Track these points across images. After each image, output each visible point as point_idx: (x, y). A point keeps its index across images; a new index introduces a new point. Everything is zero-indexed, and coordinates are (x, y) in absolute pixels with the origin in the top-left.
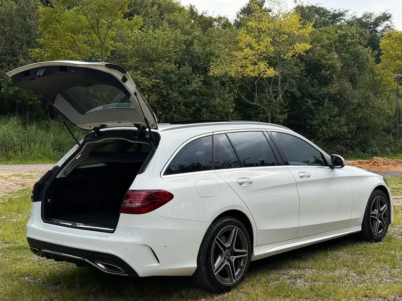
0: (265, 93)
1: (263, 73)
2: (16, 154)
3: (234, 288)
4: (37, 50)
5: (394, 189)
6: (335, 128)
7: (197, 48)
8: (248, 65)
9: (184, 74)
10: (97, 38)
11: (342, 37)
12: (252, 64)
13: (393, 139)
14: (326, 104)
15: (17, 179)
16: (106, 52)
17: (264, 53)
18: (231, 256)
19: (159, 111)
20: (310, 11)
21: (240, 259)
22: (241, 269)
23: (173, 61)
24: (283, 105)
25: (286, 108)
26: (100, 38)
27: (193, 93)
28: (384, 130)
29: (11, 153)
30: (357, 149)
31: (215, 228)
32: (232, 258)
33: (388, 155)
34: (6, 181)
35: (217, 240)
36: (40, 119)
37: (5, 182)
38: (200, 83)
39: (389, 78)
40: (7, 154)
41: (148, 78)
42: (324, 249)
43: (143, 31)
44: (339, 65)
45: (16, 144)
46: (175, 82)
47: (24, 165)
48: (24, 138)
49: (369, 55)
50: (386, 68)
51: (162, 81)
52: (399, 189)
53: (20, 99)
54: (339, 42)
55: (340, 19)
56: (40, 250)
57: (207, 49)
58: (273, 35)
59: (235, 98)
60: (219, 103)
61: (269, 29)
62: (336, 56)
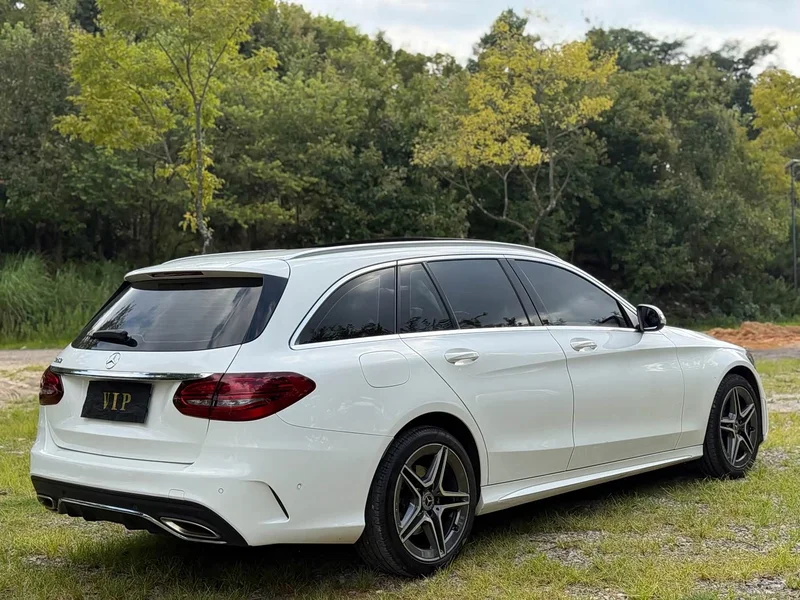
0: (527, 200)
1: (519, 158)
2: (35, 328)
3: (442, 568)
4: (68, 119)
5: (781, 381)
6: (668, 269)
7: (392, 114)
8: (488, 142)
9: (367, 166)
10: (188, 93)
11: (680, 87)
12: (496, 140)
13: (787, 286)
14: (650, 220)
15: (34, 376)
16: (206, 121)
17: (519, 117)
18: (436, 503)
19: (319, 239)
20: (616, 38)
21: (455, 510)
22: (456, 530)
23: (344, 140)
24: (565, 224)
25: (571, 229)
26: (192, 93)
27: (386, 203)
28: (766, 270)
29: (25, 328)
30: (716, 310)
31: (402, 448)
32: (438, 509)
33: (776, 319)
34: (11, 380)
35: (406, 471)
36: (83, 259)
37: (11, 382)
38: (399, 183)
39: (776, 168)
40: (17, 329)
41: (296, 174)
42: (626, 493)
43: (285, 82)
44: (674, 143)
45: (35, 309)
46: (350, 182)
47: (51, 351)
48: (52, 297)
49: (735, 123)
50: (769, 147)
51: (324, 181)
52: (791, 381)
53: (42, 221)
54: (675, 97)
55: (677, 54)
56: (56, 500)
57: (413, 115)
58: (536, 81)
59: (468, 212)
60: (437, 222)
61: (529, 71)
62: (669, 125)
